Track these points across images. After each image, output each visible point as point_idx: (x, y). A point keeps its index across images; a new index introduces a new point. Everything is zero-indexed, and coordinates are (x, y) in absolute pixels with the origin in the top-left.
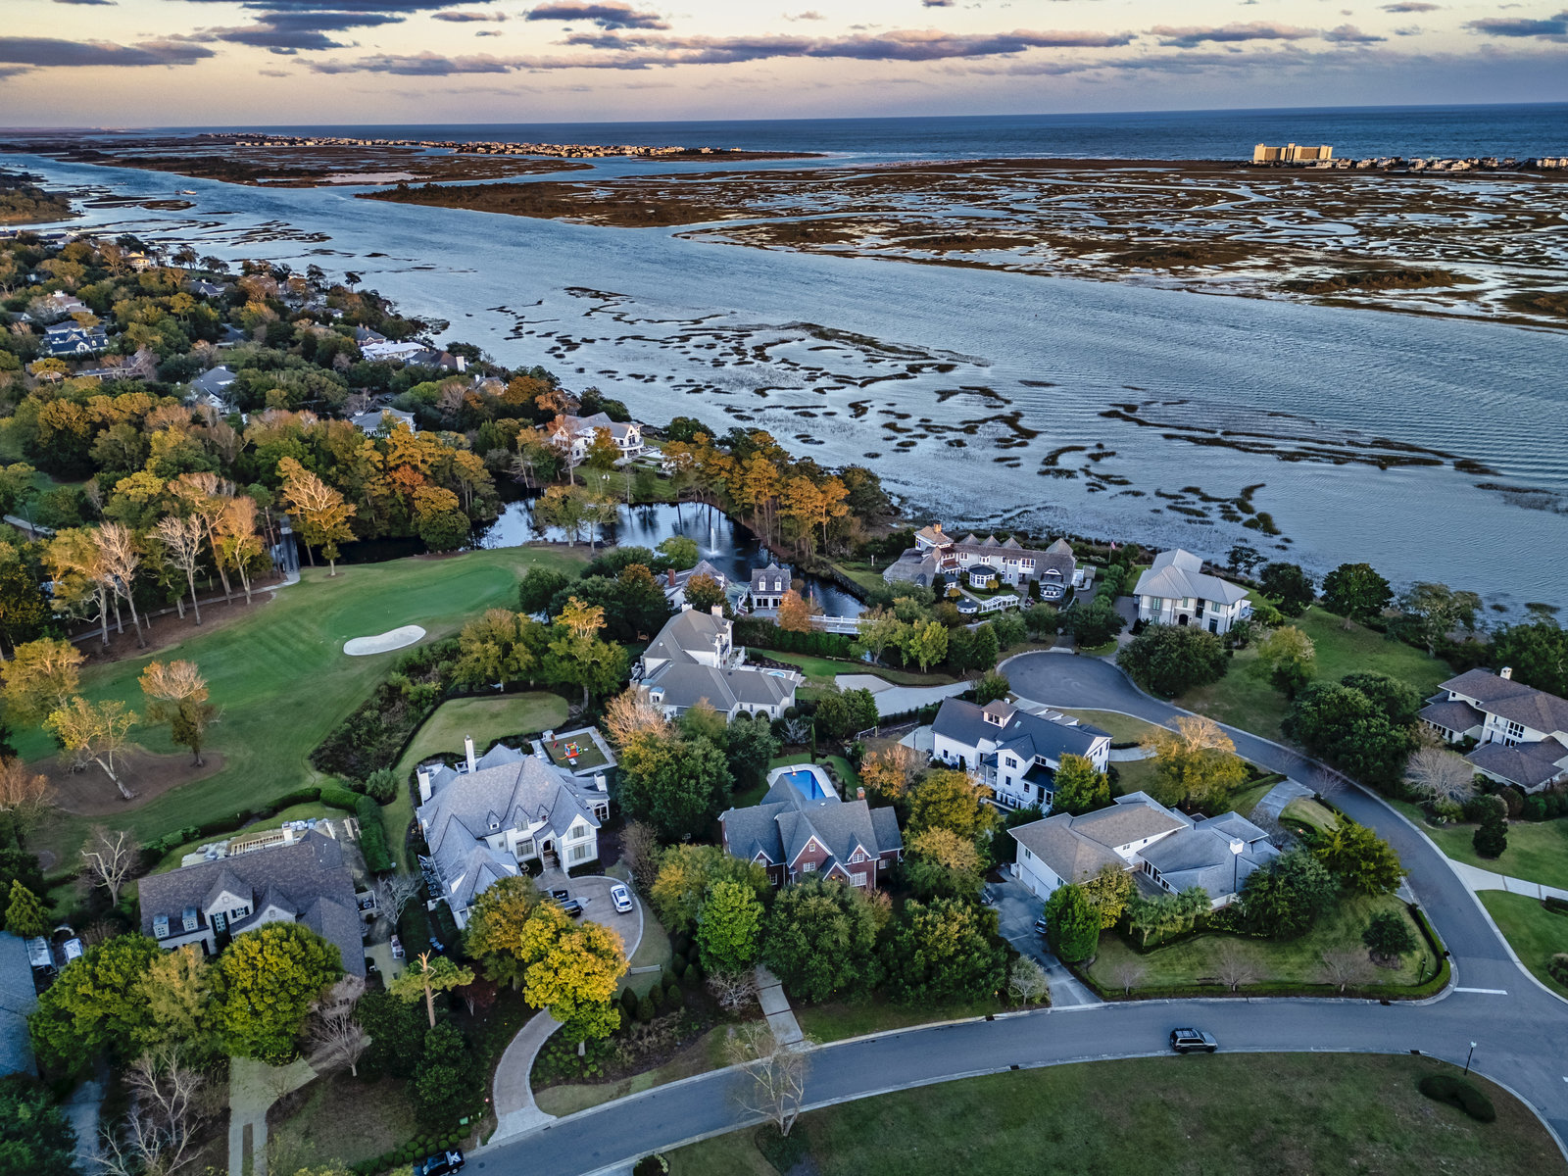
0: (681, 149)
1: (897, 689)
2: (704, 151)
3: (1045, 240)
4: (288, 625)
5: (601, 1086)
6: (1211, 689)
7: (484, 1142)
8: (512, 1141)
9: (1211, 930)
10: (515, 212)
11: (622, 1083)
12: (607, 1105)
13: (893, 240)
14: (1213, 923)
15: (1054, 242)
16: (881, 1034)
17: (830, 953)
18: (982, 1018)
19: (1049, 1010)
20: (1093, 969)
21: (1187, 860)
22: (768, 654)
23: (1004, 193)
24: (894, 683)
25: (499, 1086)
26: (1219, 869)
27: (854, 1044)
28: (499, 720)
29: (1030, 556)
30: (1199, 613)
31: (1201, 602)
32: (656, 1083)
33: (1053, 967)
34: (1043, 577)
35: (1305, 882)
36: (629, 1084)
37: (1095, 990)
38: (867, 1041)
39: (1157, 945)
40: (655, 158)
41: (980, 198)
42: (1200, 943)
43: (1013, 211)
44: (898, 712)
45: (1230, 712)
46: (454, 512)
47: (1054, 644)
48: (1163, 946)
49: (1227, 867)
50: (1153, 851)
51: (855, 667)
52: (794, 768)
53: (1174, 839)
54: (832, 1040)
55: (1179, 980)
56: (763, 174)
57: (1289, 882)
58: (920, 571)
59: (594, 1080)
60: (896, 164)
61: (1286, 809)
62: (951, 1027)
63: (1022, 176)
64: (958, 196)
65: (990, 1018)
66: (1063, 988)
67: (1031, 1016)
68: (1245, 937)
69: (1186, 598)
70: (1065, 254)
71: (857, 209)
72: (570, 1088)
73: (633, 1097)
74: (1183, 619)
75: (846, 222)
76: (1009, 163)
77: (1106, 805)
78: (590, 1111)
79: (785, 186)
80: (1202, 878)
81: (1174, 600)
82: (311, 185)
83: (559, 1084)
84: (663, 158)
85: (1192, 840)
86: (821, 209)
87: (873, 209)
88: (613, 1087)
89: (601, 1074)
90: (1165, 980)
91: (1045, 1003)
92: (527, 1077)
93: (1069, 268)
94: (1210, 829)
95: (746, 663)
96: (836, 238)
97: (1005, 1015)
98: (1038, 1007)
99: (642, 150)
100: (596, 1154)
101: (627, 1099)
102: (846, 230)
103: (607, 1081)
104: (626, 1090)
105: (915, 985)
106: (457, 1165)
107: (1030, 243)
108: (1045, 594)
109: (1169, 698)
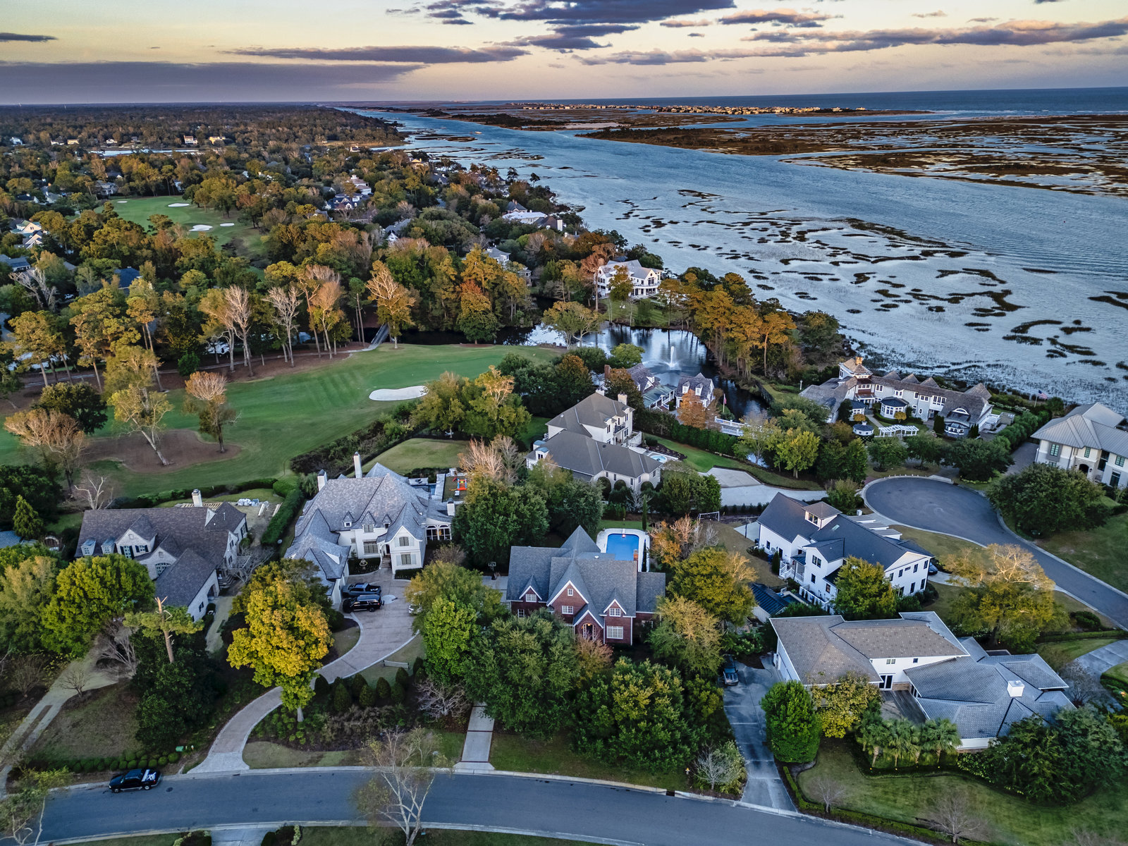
0: (818, 108)
1: (763, 487)
2: (835, 110)
3: (1101, 170)
4: (346, 375)
5: (298, 752)
6: (1084, 536)
7: (185, 772)
8: (205, 777)
9: (960, 771)
10: (674, 145)
11: (315, 754)
12: (294, 770)
13: (959, 166)
14: (966, 764)
15: (1108, 171)
16: (558, 777)
17: (516, 686)
18: (663, 791)
19: (735, 803)
20: (804, 775)
21: (955, 691)
22: (661, 441)
23: (1078, 138)
24: (762, 481)
25: (228, 728)
26: (987, 708)
27: (529, 779)
28: (433, 456)
29: (942, 394)
30: (1102, 465)
31: (1105, 454)
32: (342, 763)
33: (764, 761)
34: (950, 414)
35: (1084, 747)
36: (321, 757)
37: (794, 796)
38: (541, 780)
39: (889, 770)
40: (795, 115)
41: (1055, 140)
42: (941, 781)
43: (1081, 150)
44: (747, 504)
45: (1097, 562)
46: (485, 312)
47: (936, 473)
48: (896, 773)
49: (998, 708)
50: (922, 673)
51: (735, 463)
52: (624, 531)
53: (951, 666)
54: (510, 770)
55: (896, 813)
56: (873, 124)
57: (1062, 741)
58: (832, 395)
59: (296, 745)
60: (991, 118)
61: (1116, 669)
62: (628, 790)
63: (1102, 126)
64: (1035, 139)
65: (671, 793)
66: (762, 785)
67: (714, 803)
68: (997, 787)
69: (1088, 448)
70: (1114, 180)
71: (940, 146)
72: (274, 746)
73: (317, 769)
74: (1084, 468)
75: (924, 154)
76: (1094, 118)
77: (888, 617)
78: (277, 771)
79: (886, 131)
80: (960, 713)
81: (1075, 448)
82: (552, 129)
83: (268, 740)
84: (803, 114)
85: (969, 671)
86: (909, 145)
87: (954, 146)
88: (307, 756)
89: (303, 741)
90: (879, 809)
91: (735, 794)
92: (252, 727)
93: (1114, 190)
94: (996, 665)
95: (640, 446)
96: (910, 164)
97: (688, 795)
98: (724, 795)
99: (787, 110)
100: (255, 810)
101: (311, 769)
102: (922, 160)
103: (306, 750)
104: (314, 762)
105: (592, 738)
106: (150, 783)
107: (1086, 172)
108: (949, 430)
109: (1034, 538)
